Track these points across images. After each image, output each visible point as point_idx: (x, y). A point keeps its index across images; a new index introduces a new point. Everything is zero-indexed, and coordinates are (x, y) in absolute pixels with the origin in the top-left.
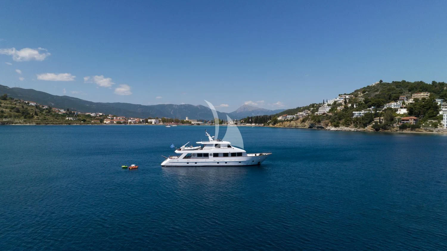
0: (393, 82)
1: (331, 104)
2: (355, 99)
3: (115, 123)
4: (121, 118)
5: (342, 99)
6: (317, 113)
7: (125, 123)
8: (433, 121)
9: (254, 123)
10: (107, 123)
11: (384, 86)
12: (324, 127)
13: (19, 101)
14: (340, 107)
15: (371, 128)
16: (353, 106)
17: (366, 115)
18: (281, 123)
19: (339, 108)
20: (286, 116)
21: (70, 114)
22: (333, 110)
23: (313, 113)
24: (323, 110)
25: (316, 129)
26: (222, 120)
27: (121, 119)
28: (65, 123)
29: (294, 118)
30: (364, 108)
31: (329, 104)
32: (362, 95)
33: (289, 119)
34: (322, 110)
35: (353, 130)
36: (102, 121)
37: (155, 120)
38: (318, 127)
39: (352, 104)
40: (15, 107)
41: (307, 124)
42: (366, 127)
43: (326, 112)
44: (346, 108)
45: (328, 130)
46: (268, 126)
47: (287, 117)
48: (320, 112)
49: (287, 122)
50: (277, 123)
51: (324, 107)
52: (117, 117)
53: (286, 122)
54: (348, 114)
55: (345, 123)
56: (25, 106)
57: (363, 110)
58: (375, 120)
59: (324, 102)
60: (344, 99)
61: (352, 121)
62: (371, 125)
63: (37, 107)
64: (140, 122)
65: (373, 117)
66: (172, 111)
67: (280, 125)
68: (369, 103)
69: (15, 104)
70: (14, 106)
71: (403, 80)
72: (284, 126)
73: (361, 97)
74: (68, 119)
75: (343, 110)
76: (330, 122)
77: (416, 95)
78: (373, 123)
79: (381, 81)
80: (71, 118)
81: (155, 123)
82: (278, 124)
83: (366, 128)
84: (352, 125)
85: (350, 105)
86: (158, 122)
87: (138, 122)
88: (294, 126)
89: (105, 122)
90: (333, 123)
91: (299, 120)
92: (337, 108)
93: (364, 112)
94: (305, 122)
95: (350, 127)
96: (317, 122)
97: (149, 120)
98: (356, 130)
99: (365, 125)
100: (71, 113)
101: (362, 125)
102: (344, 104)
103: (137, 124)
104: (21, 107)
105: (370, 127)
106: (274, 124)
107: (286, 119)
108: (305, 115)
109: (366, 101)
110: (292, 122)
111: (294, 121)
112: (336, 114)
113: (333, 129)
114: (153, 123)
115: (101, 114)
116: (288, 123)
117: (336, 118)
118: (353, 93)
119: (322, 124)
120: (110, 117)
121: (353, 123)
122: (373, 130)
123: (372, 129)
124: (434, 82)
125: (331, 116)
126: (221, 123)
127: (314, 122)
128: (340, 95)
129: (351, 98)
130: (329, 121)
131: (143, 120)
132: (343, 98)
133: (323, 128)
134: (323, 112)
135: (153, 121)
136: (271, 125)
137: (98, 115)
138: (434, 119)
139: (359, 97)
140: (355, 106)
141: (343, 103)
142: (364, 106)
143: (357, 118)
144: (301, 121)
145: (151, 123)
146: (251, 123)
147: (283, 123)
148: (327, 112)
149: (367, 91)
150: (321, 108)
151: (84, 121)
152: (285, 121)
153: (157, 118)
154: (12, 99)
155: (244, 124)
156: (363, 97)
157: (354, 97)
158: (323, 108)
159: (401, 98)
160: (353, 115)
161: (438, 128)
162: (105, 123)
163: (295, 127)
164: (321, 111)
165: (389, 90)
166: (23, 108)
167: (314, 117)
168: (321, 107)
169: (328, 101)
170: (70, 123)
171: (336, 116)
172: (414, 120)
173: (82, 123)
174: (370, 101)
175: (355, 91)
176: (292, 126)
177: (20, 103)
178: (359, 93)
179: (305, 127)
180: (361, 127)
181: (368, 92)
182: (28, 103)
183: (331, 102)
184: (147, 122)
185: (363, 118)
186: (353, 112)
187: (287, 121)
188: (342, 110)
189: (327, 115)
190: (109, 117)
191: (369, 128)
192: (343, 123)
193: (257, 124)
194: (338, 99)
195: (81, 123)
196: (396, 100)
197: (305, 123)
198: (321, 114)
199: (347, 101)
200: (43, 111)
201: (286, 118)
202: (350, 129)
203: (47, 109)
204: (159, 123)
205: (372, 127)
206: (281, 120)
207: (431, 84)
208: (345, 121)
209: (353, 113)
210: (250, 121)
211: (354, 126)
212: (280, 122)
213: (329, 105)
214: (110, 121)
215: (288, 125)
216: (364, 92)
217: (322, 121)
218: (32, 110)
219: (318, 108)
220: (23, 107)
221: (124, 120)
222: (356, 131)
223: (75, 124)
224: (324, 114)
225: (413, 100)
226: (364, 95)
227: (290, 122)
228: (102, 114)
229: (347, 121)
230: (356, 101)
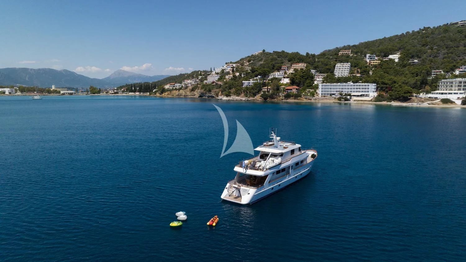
0: (274, 51)
1: (219, 72)
2: (241, 68)
5: (230, 67)
6: (206, 81)
8: (310, 90)
9: (138, 92)
11: (267, 55)
12: (215, 96)
14: (229, 75)
15: (259, 97)
16: (240, 75)
17: (255, 84)
18: (169, 92)
19: (227, 77)
20: (174, 84)
22: (221, 79)
23: (202, 81)
24: (212, 79)
25: (207, 98)
26: (100, 89)
29: (182, 87)
30: (252, 77)
31: (217, 72)
32: (248, 63)
33: (177, 88)
34: (211, 79)
35: (244, 99)
37: (9, 89)
38: (209, 97)
39: (240, 73)
41: (197, 93)
42: (256, 96)
43: (215, 81)
44: (235, 76)
45: (220, 99)
46: (155, 95)
47: (175, 86)
48: (209, 81)
49: (175, 91)
50: (165, 92)
51: (212, 76)
53: (174, 91)
54: (238, 84)
55: (236, 93)
57: (251, 80)
58: (263, 90)
59: (211, 70)
60: (231, 67)
61: (243, 91)
65: (262, 86)
66: (28, 76)
67: (168, 94)
68: (256, 72)
71: (282, 51)
72: (173, 95)
73: (247, 65)
75: (232, 79)
76: (220, 91)
77: (295, 65)
78: (262, 92)
79: (264, 51)
81: (10, 93)
82: (166, 93)
83: (255, 97)
84: (243, 95)
85: (238, 74)
86: (14, 91)
88: (184, 95)
90: (224, 93)
91: (188, 89)
92: (225, 77)
93: (252, 82)
94: (194, 91)
95: (241, 96)
96: (207, 91)
97: (2, 90)
98: (246, 100)
99: (255, 95)
101: (252, 94)
102: (232, 73)
105: (259, 96)
106: (162, 93)
107: (174, 88)
108: (193, 83)
109: (253, 71)
110: (181, 91)
111: (183, 89)
112: (226, 83)
113: (225, 98)
114: (7, 93)
116: (177, 93)
117: (226, 87)
118: (238, 61)
119: (213, 94)
121: (243, 92)
122: (262, 99)
124: (307, 54)
125: (221, 85)
127: (204, 91)
128: (226, 63)
129: (238, 66)
130: (219, 90)
132: (230, 66)
133: (214, 97)
134: (212, 81)
135: (7, 90)
136: (158, 95)
138: (311, 89)
139: (245, 66)
140: (243, 76)
141: (231, 72)
142: (251, 75)
143: (247, 88)
144: (190, 89)
145: (4, 93)
146: (135, 91)
147: (171, 92)
148: (216, 81)
149: (252, 59)
150: (210, 76)
152: (173, 89)
153: (12, 87)
155: (126, 93)
156: (248, 65)
157: (241, 66)
158: (212, 77)
159: (283, 68)
160: (242, 84)
161: (314, 96)
163: (184, 96)
165: (272, 60)
167: (204, 85)
168: (209, 76)
169: (216, 69)
171: (227, 85)
172: (297, 89)
174: (257, 71)
175: (241, 60)
176: (181, 96)
178: (245, 62)
179: (195, 96)
180: (251, 96)
181: (253, 61)
183: (219, 70)
186: (242, 82)
187: (176, 89)
188: (230, 78)
189: (217, 84)
191: (258, 98)
192: (234, 92)
193: (142, 93)
194: (225, 67)
196: (279, 69)
197: (195, 92)
198: (210, 83)
199: (235, 69)
201: (174, 86)
202: (241, 98)
204: (16, 93)
205: (261, 96)
206: (169, 88)
207: (305, 55)
208: (236, 90)
210: (133, 89)
211: (244, 96)
212: (168, 91)
213: (217, 74)
215: (177, 94)
216: (249, 61)
217: (212, 90)
219: (207, 77)
222: (247, 100)
224: (213, 82)
225: (293, 70)
226: (249, 64)
227: (179, 91)
229: (238, 90)
230: (243, 69)
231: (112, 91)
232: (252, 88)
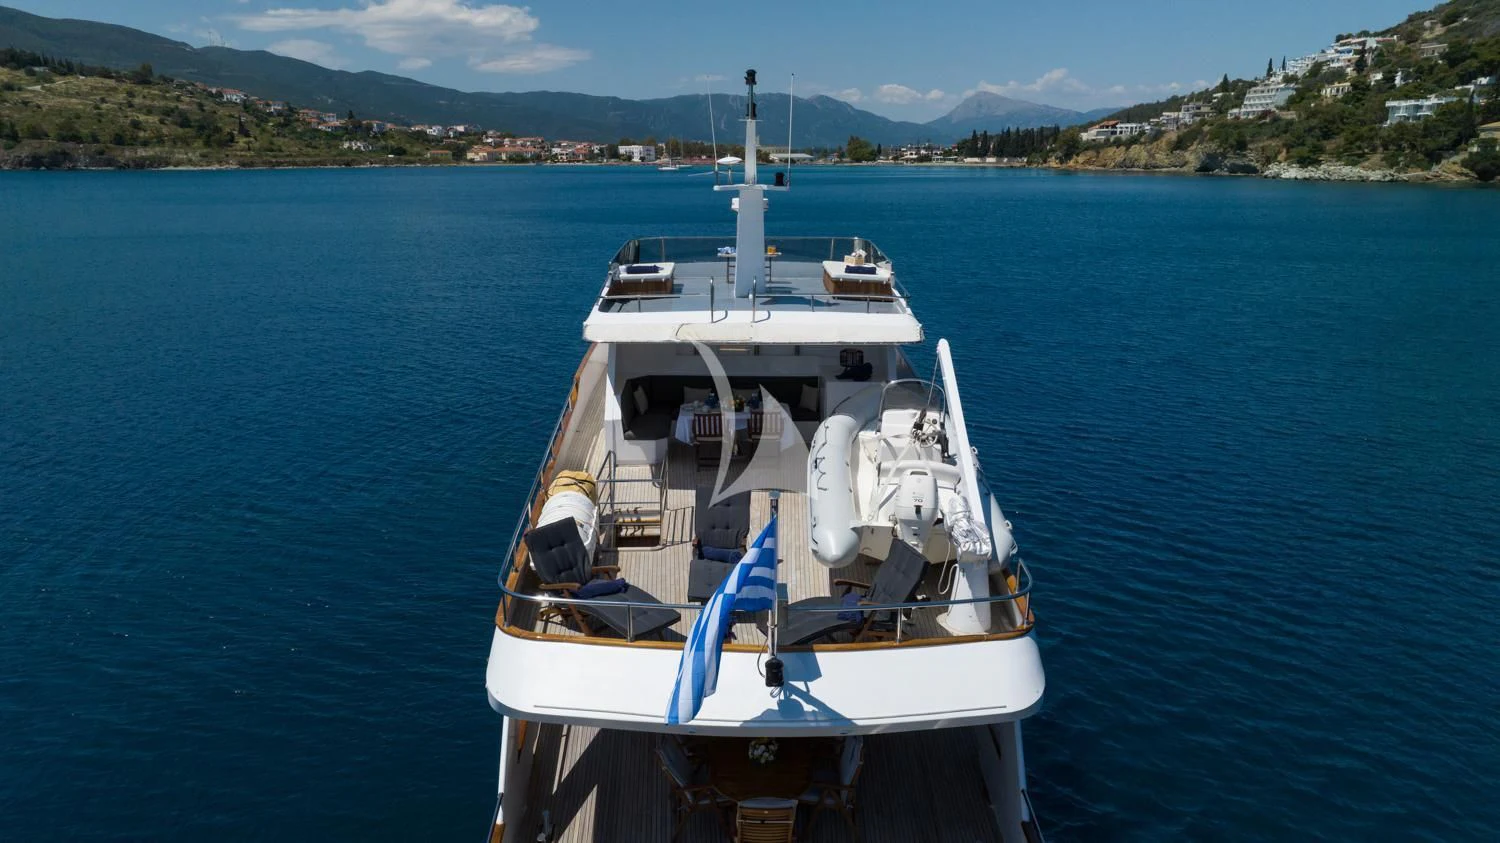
1: (1300, 75)
2: (1403, 51)
3: (505, 161)
4: (528, 143)
5: (1349, 52)
6: (1236, 111)
7: (537, 158)
9: (994, 154)
10: (477, 158)
12: (1258, 166)
13: (189, 88)
14: (1336, 84)
15: (1456, 168)
16: (1389, 79)
17: (1443, 111)
18: (1091, 153)
19: (1328, 92)
20: (1114, 126)
21: (355, 130)
22: (1303, 99)
23: (1221, 112)
24: (1263, 101)
25: (1227, 173)
26: (879, 146)
27: (526, 145)
28: (334, 162)
29: (1142, 133)
30: (1440, 86)
31: (1291, 73)
32: (1439, 30)
33: (1124, 137)
34: (1257, 102)
35: (1375, 175)
36: (459, 153)
37: (641, 148)
38: (1234, 169)
39: (1392, 73)
40: (177, 107)
41: (1192, 157)
42: (1438, 162)
43: (1274, 109)
44: (1360, 88)
45: (1274, 177)
46: (1044, 165)
47: (1119, 130)
48: (1249, 109)
49: (1114, 149)
50: (1078, 155)
51: (1267, 88)
52: (513, 137)
53: (1111, 151)
54: (1365, 113)
55: (1345, 151)
56: (209, 105)
57: (1433, 96)
58: (1483, 135)
59: (1270, 69)
60: (1356, 52)
61: (1378, 142)
62: (1464, 156)
63: (246, 106)
64: (591, 156)
65: (1479, 119)
67: (1088, 162)
68: (1468, 64)
69: (178, 99)
70: (172, 105)
72: (1104, 166)
73: (1436, 39)
74: (350, 148)
75: (1346, 100)
76: (1284, 145)
78: (1473, 145)
80: (359, 144)
81: (642, 159)
82: (1081, 159)
83: (1436, 168)
84: (1376, 158)
85: (1379, 76)
86: (653, 153)
87: (585, 155)
88: (1143, 162)
89: (470, 156)
90: (1294, 151)
91: (1163, 142)
92: (1319, 91)
93: (1435, 101)
94: (1185, 149)
95: (1366, 164)
96: (1232, 147)
97: (622, 150)
98: (1387, 179)
99: (1433, 157)
100: (358, 126)
101: (1421, 156)
102: (1355, 74)
103: (580, 164)
104: (195, 106)
105: (1454, 163)
106: (1068, 156)
107: (1112, 139)
108: (1187, 120)
109: (1453, 59)
110: (1135, 149)
111: (1141, 144)
112: (1313, 114)
113: (1293, 172)
114: (636, 159)
115: (461, 129)
116: (1117, 155)
117: (1311, 129)
118: (1399, 26)
119: (1252, 158)
120: (490, 140)
121: (1381, 149)
122: (1466, 175)
123: (1462, 174)
125: (1290, 123)
126: (872, 157)
127: (1220, 146)
128: (1339, 38)
129: (1392, 44)
130: (1280, 144)
131: (601, 150)
132: (1354, 47)
133: (1255, 170)
134: (1260, 109)
135: (637, 150)
136: (1053, 163)
137: (451, 134)
139: (1426, 41)
140: (1398, 81)
141: (1349, 70)
142: (1442, 75)
143: (1401, 127)
144: (1169, 143)
145: (629, 158)
146: (983, 154)
147: (1098, 153)
148: (1277, 108)
149: (1465, 12)
150: (1255, 92)
151: (400, 152)
152: (1107, 143)
153: (650, 142)
154: (167, 80)
155: (956, 160)
156: (1442, 38)
157: (1402, 43)
158: (1263, 92)
160: (1385, 113)
162: (472, 161)
163: (1146, 167)
164: (1254, 104)
166: (203, 110)
167: (1224, 126)
168: (1254, 89)
169: (1290, 63)
170: (350, 159)
171: (1314, 122)
173: (392, 160)
174: (1474, 56)
175: (1411, 19)
176: (1133, 166)
177: (191, 93)
178: (1428, 24)
179: (1185, 169)
180: (1413, 163)
181: (1473, 15)
182: (220, 95)
183: (1299, 67)
184: (615, 155)
185: (1429, 128)
186: (1389, 104)
187: (1118, 143)
188: (1340, 96)
189: (1276, 119)
190: (487, 138)
191: (1450, 169)
192: (1338, 147)
193: (1006, 160)
194: (1331, 54)
195: (387, 162)
197: (1187, 154)
198: (1251, 117)
199: (1369, 57)
200: (268, 122)
201: (1114, 133)
202: (1364, 173)
203: (280, 114)
204: (657, 158)
205: (1464, 164)
206: (1094, 140)
208: (1347, 140)
209: (1387, 110)
210: (979, 146)
211: (1383, 164)
212: (1087, 149)
213: (1288, 79)
214: (485, 154)
215: (1119, 159)
216: (1449, 20)
217: (1252, 142)
218: (231, 116)
219: (1245, 94)
220: (201, 106)
221: (537, 151)
222: (1391, 181)
223: (368, 165)
224: (1265, 114)
226: (1449, 31)
227: (1128, 149)
228: (465, 129)
229: (1357, 139)
230: (1409, 57)
231: (911, 154)
232: (1426, 128)
